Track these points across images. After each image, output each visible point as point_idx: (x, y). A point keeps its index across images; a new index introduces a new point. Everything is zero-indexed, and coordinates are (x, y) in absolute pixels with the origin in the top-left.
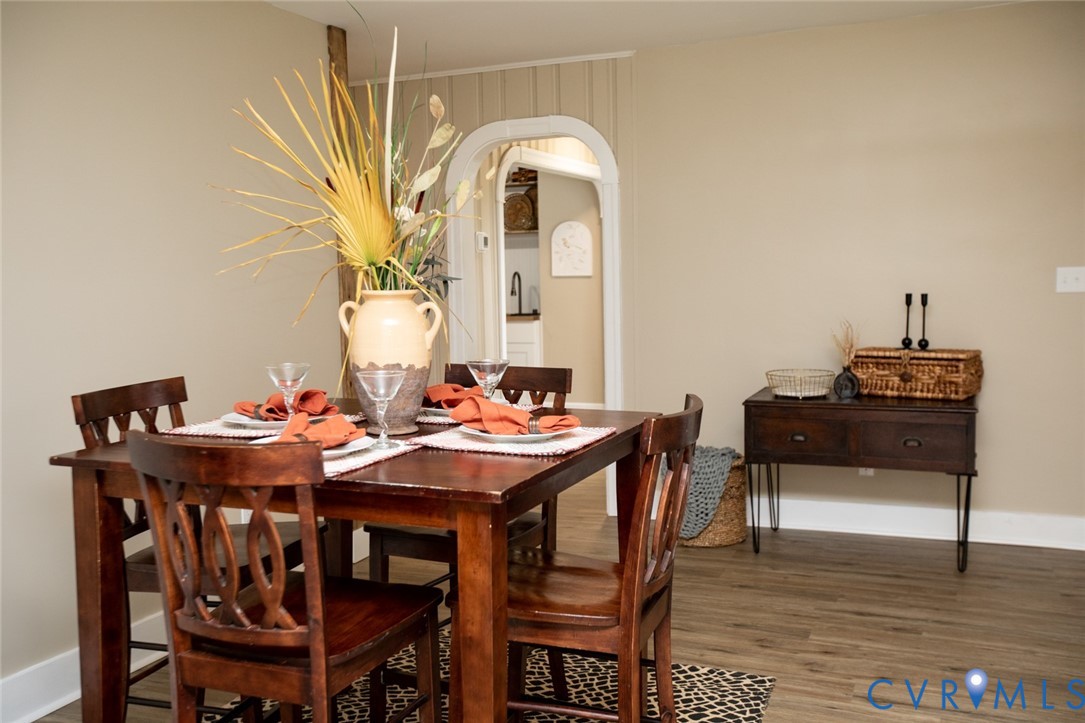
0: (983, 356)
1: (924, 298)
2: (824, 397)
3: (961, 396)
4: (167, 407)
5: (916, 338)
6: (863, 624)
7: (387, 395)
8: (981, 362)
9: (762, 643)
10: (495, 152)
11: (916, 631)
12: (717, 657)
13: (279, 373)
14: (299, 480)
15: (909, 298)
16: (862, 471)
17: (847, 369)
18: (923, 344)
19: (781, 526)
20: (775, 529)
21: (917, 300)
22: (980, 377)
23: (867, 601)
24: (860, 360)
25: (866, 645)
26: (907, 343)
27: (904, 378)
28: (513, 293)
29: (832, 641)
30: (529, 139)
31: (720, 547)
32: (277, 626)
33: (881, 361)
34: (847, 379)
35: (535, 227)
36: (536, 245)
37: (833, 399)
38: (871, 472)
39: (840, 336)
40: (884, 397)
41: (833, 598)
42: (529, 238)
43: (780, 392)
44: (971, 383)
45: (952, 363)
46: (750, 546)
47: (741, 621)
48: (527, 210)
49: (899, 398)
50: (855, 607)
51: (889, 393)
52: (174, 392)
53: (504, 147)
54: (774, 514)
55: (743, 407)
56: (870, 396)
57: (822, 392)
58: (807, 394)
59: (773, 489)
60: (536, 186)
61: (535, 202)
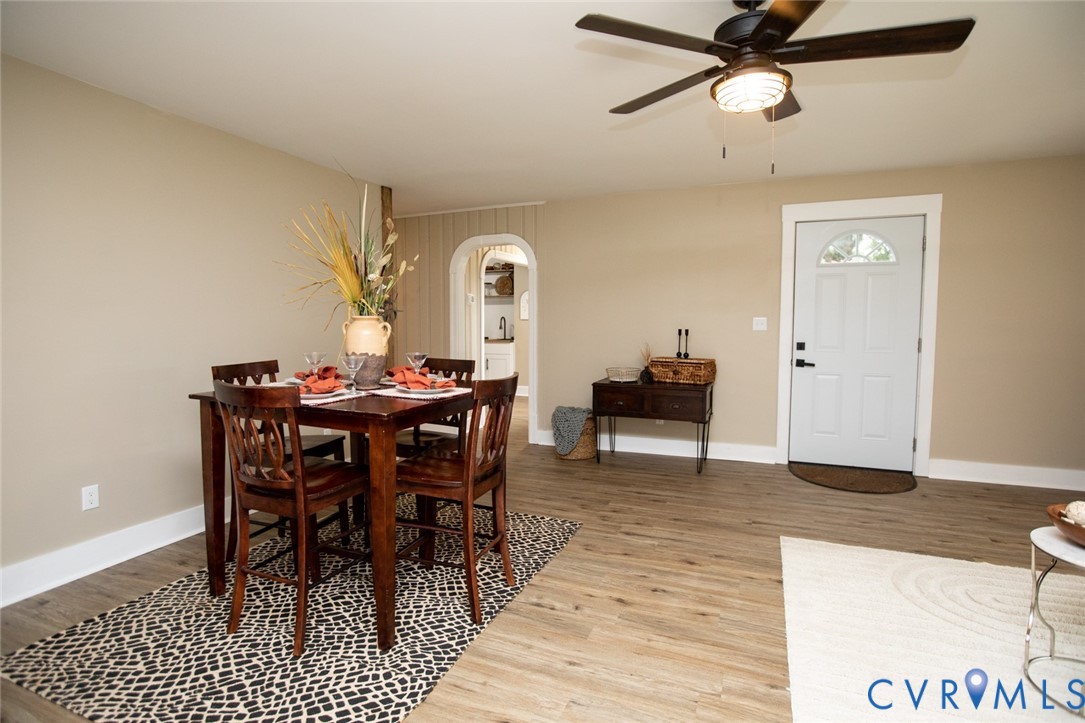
0: (717, 363)
1: (687, 331)
2: (636, 382)
3: (703, 383)
4: (267, 375)
5: (683, 352)
6: (639, 498)
7: (356, 368)
8: (715, 366)
9: (583, 506)
10: (480, 250)
11: (664, 501)
12: (557, 513)
13: (310, 357)
14: (287, 405)
15: (680, 331)
16: (658, 421)
17: (647, 368)
18: (686, 356)
19: (616, 450)
20: (613, 452)
21: (683, 332)
22: (714, 373)
23: (644, 487)
24: (654, 363)
25: (636, 508)
26: (679, 355)
27: (676, 373)
28: (501, 328)
29: (619, 506)
30: (501, 245)
31: (580, 460)
32: (281, 478)
33: (665, 364)
34: (646, 374)
35: (513, 293)
36: (512, 303)
37: (640, 383)
38: (662, 421)
39: (644, 350)
40: (665, 383)
41: (628, 486)
42: (509, 299)
43: (612, 379)
44: (708, 376)
45: (698, 365)
46: (596, 460)
47: (577, 496)
48: (510, 285)
49: (672, 383)
50: (639, 490)
51: (668, 380)
52: (271, 368)
53: (486, 249)
54: (612, 444)
55: (592, 387)
56: (659, 382)
57: (634, 379)
58: (625, 380)
59: (612, 431)
60: (513, 272)
61: (513, 280)
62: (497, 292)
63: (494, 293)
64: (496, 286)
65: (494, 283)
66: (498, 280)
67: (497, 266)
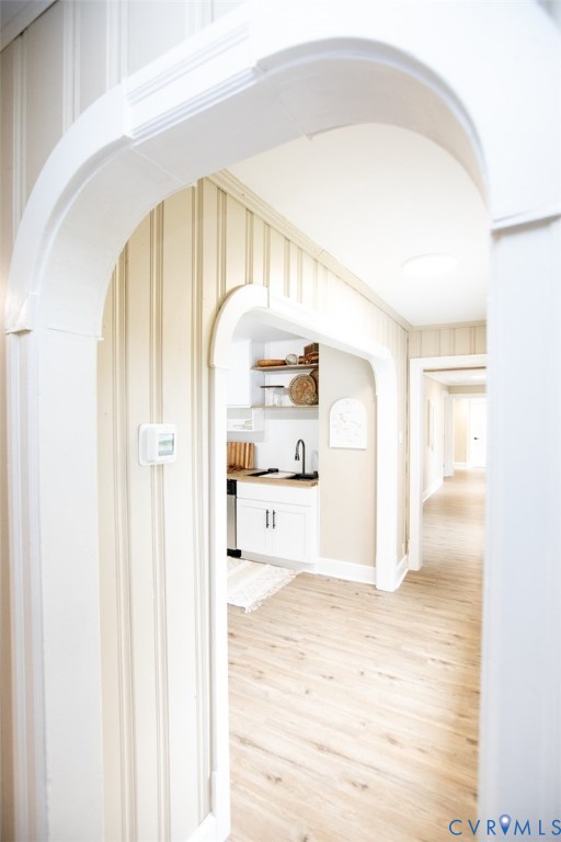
28: (297, 458)
35: (317, 403)
36: (316, 416)
42: (311, 410)
48: (312, 388)
60: (316, 368)
61: (316, 382)
62: (293, 400)
63: (287, 401)
64: (290, 392)
65: (287, 386)
66: (293, 383)
67: (292, 360)
